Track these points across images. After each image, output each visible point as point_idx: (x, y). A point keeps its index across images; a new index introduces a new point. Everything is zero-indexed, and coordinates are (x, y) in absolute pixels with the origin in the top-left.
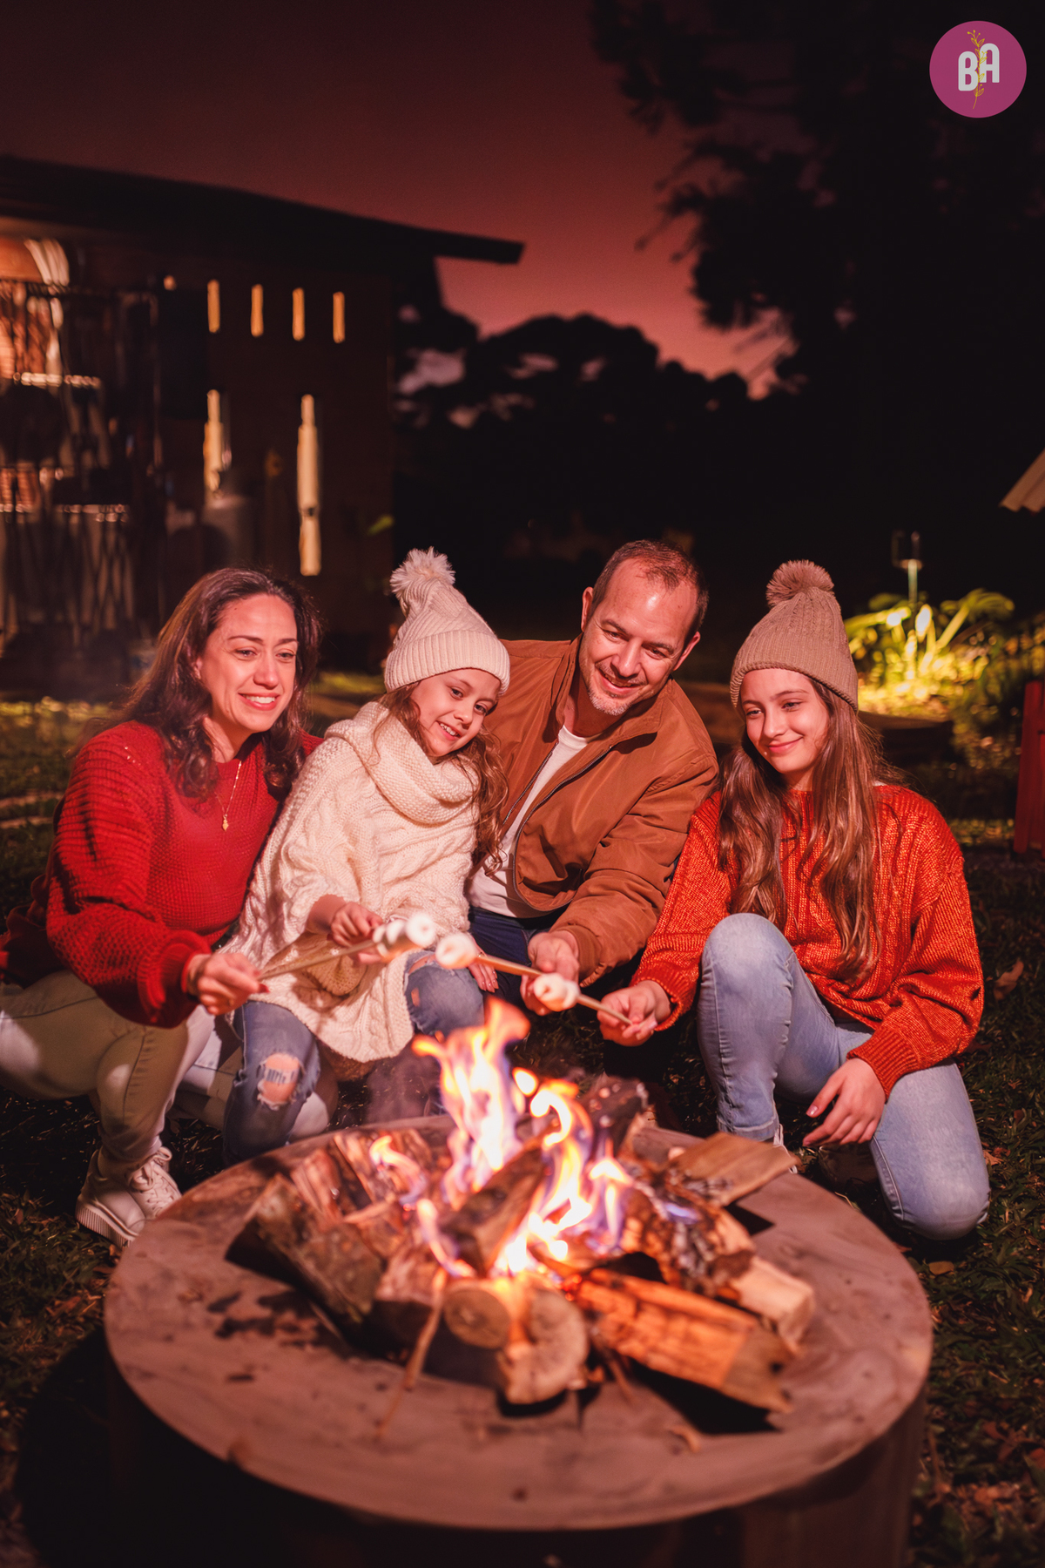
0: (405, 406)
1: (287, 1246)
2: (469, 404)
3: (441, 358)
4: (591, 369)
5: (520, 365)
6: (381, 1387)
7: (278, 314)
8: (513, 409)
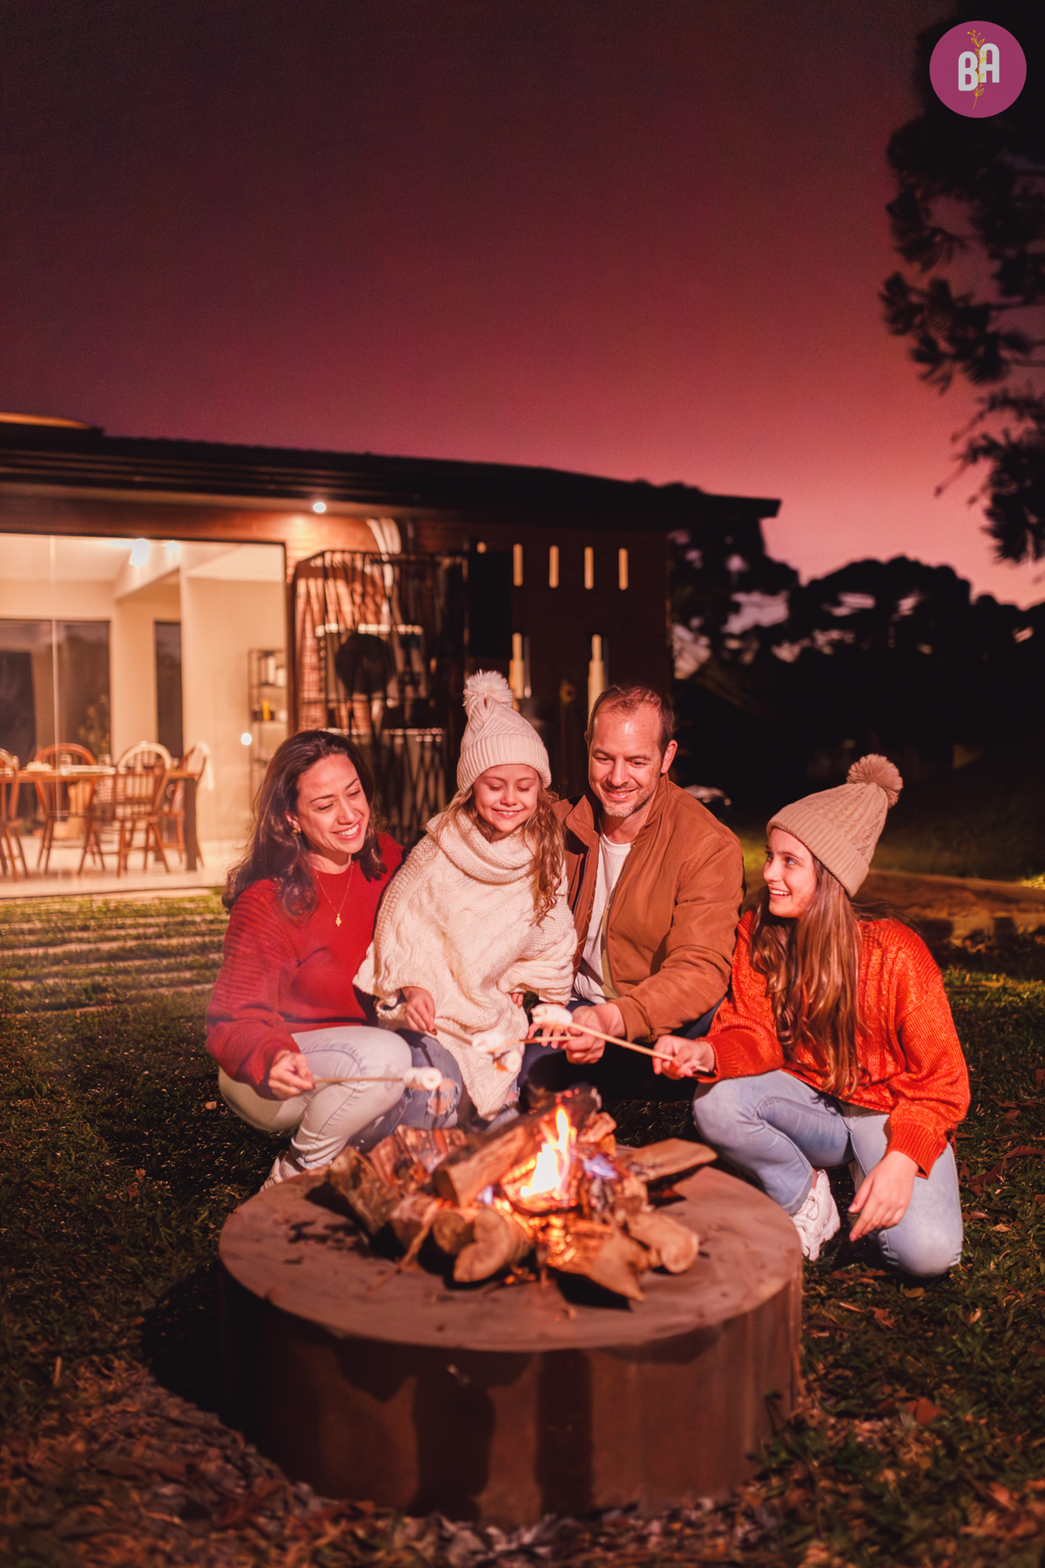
0: (733, 644)
1: (347, 1188)
2: (793, 640)
3: (767, 600)
4: (907, 604)
5: (839, 604)
6: (381, 1273)
7: (571, 568)
8: (832, 643)
